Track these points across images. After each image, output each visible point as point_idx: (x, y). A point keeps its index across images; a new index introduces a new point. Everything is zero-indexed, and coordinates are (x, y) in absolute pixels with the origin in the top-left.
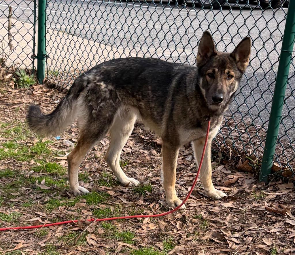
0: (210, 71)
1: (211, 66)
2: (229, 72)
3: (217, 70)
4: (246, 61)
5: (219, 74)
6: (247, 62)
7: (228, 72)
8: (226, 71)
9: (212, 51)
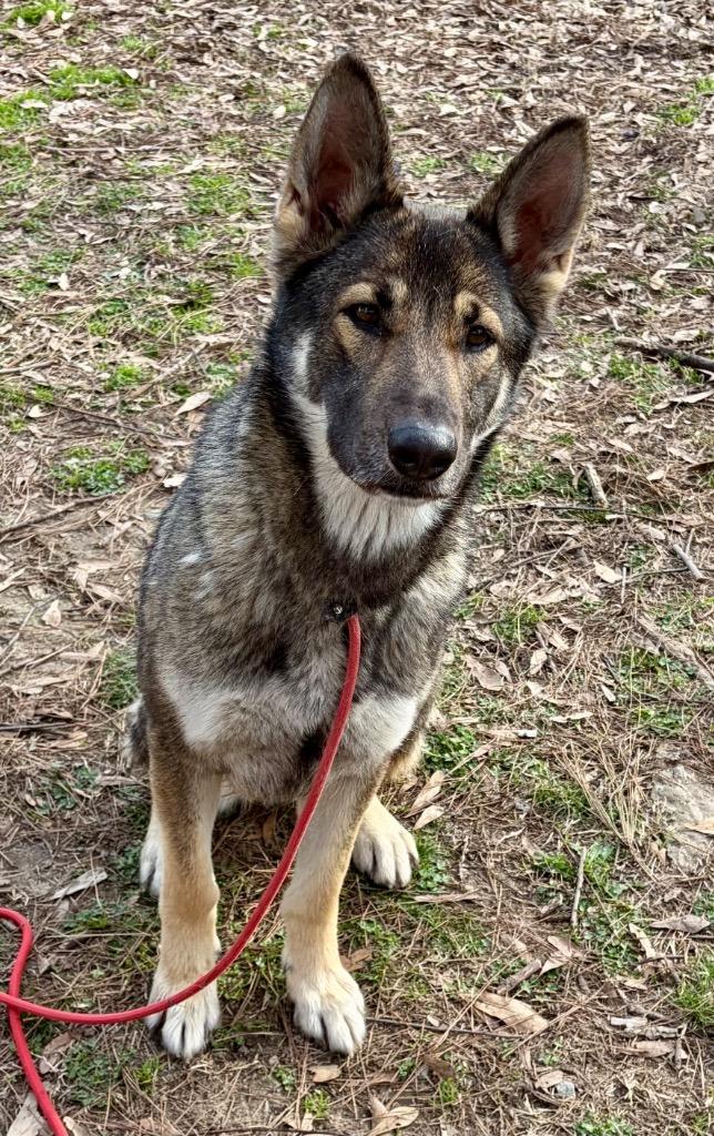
0: (362, 291)
1: (369, 262)
2: (476, 309)
3: (400, 290)
4: (554, 265)
5: (417, 314)
6: (560, 267)
7: (469, 309)
8: (463, 301)
9: (375, 183)
